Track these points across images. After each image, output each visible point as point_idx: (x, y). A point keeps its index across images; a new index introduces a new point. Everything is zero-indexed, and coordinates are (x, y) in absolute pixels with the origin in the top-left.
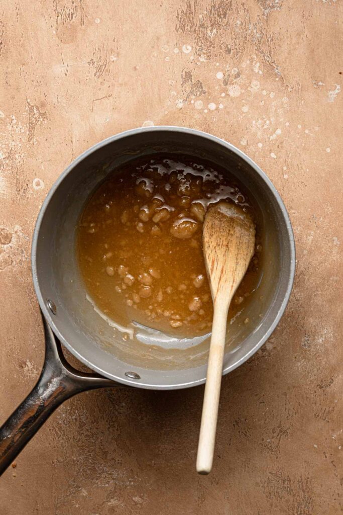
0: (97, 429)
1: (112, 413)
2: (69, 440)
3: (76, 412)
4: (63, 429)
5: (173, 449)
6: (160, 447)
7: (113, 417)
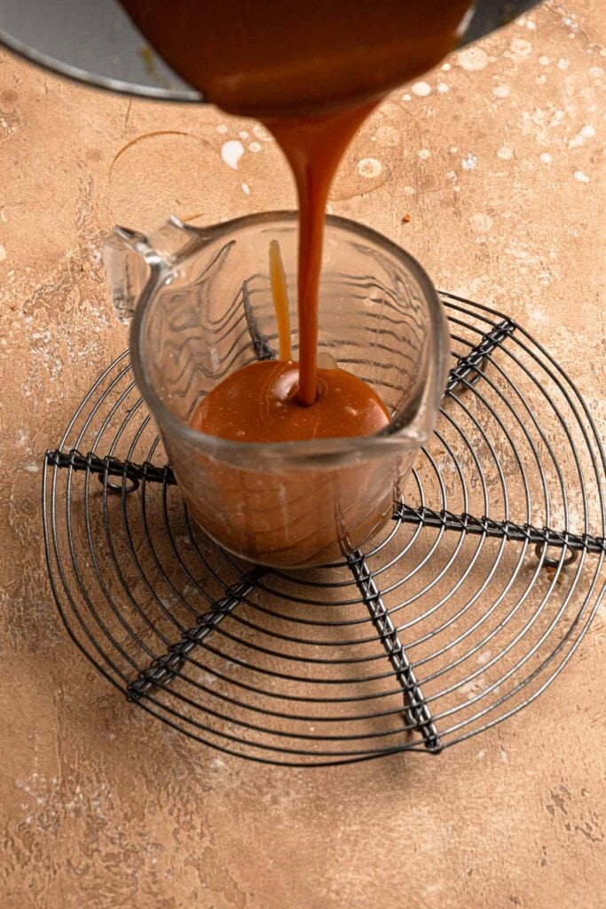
0: (141, 835)
1: (185, 789)
2: (55, 872)
3: (78, 790)
4: (38, 839)
5: (372, 885)
6: (331, 879)
7: (188, 801)
